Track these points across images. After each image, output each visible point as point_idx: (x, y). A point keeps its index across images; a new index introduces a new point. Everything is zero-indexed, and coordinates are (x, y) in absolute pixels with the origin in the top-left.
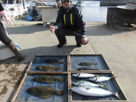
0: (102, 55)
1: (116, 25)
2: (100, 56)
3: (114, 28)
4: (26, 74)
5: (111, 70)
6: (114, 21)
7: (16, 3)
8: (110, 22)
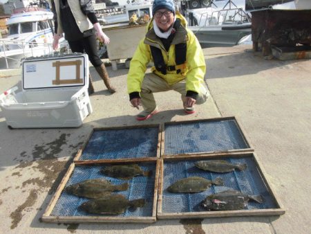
0: (236, 118)
1: (273, 50)
2: (231, 121)
3: (269, 57)
4: (73, 166)
5: (252, 148)
6: (269, 41)
7: (38, 29)
8: (259, 45)
